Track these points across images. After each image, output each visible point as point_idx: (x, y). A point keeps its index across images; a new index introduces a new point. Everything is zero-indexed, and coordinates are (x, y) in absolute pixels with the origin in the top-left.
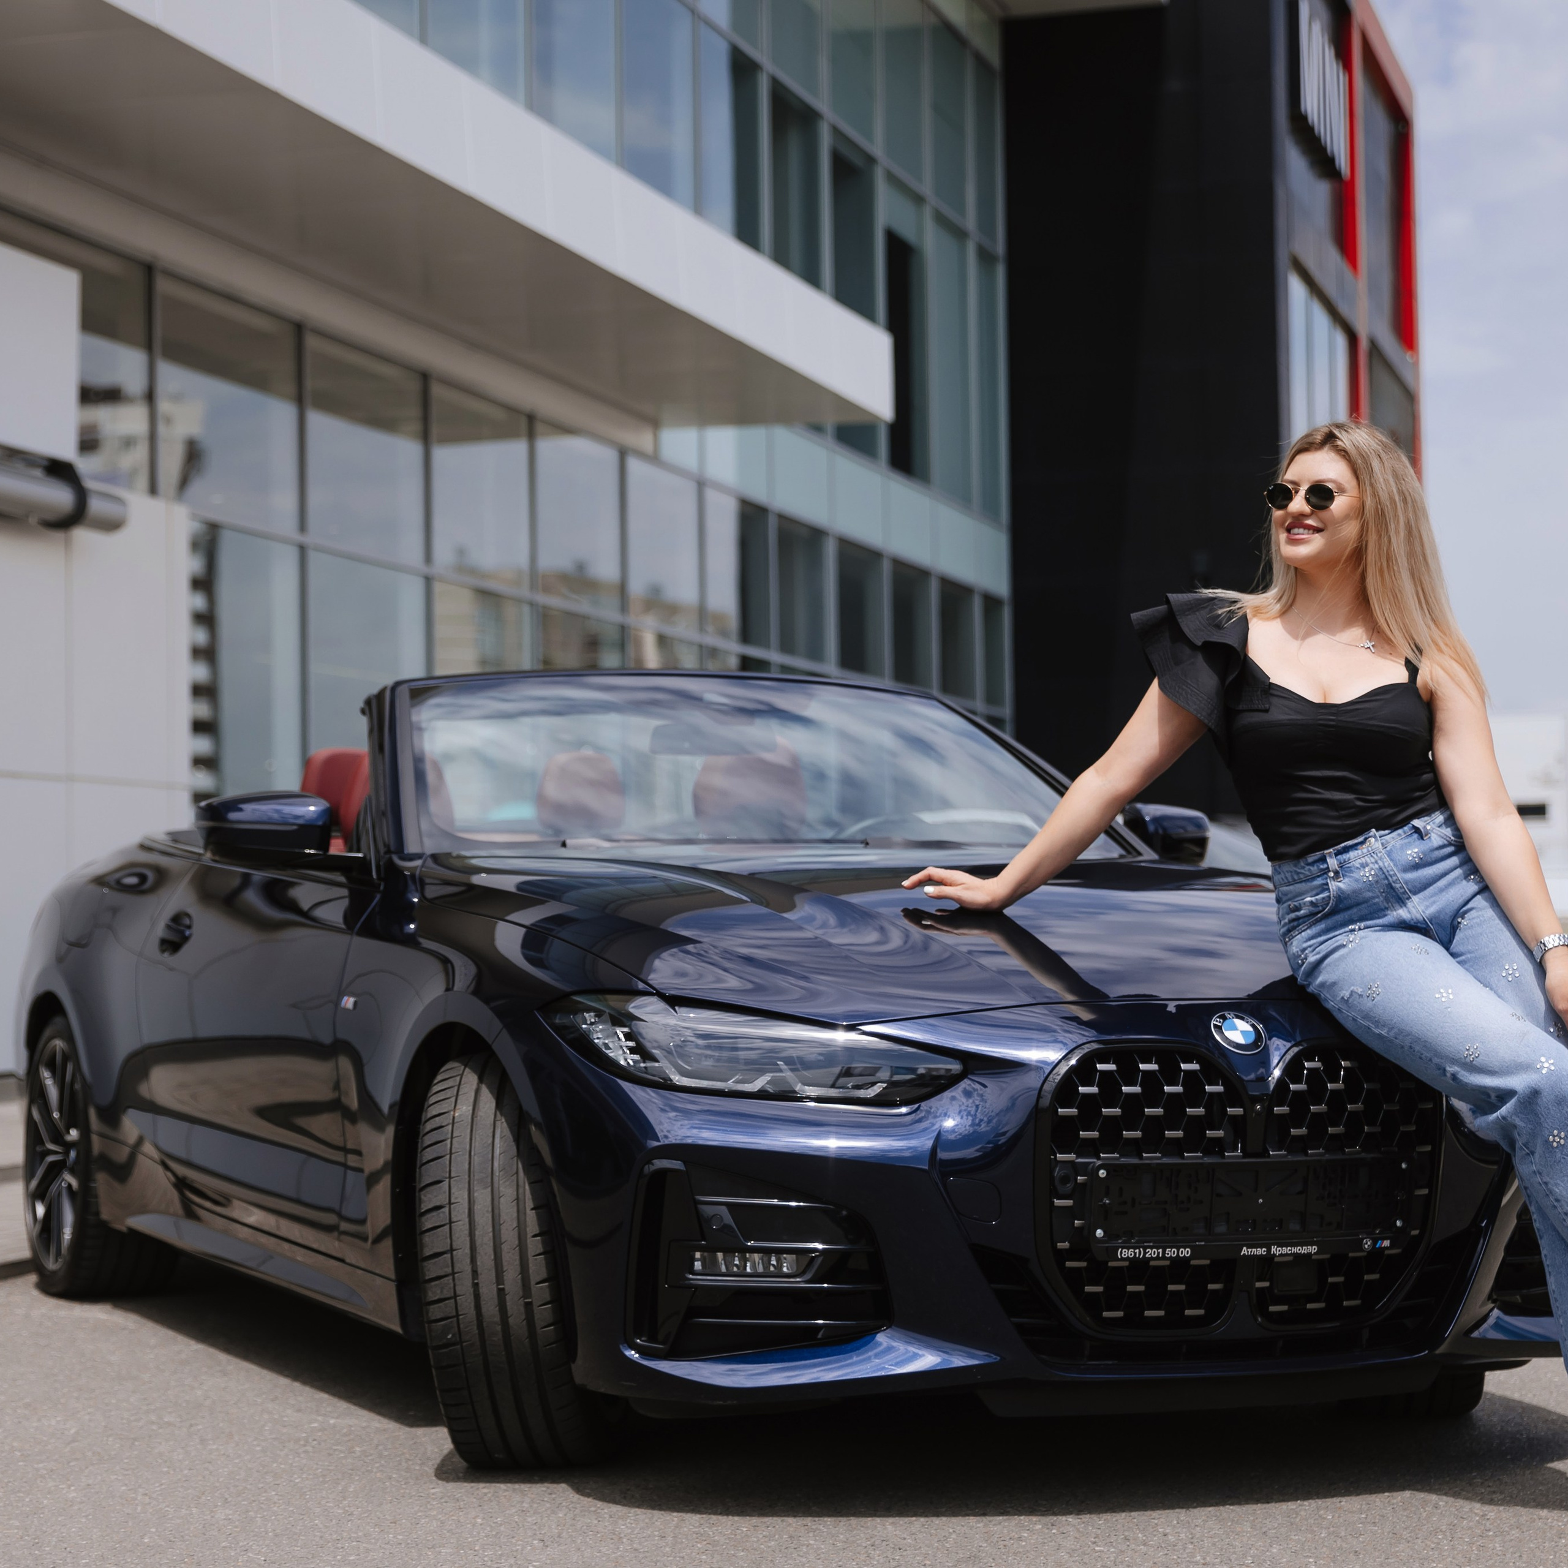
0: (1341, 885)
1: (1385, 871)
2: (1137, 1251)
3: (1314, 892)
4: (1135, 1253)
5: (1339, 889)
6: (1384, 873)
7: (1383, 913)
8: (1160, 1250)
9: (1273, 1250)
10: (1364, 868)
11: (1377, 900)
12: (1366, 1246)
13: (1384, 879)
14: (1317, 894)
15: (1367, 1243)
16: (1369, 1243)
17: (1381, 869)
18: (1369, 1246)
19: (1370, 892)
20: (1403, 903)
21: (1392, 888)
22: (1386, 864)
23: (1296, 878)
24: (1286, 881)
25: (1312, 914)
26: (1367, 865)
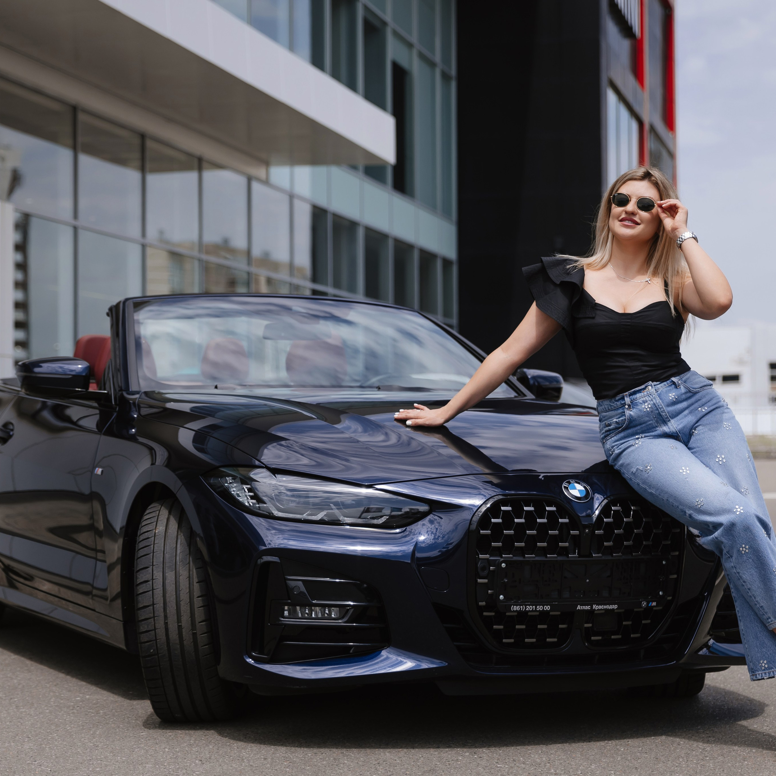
0: (631, 413)
1: (657, 405)
2: (522, 607)
3: (618, 417)
4: (521, 608)
5: (630, 415)
6: (656, 407)
7: (655, 429)
8: (534, 607)
9: (594, 607)
10: (645, 403)
11: (651, 422)
12: (644, 605)
13: (656, 410)
14: (619, 418)
15: (644, 604)
16: (645, 604)
17: (654, 404)
18: (645, 605)
19: (647, 417)
20: (666, 423)
21: (660, 415)
22: (657, 401)
23: (610, 408)
24: (605, 410)
25: (616, 428)
26: (647, 402)
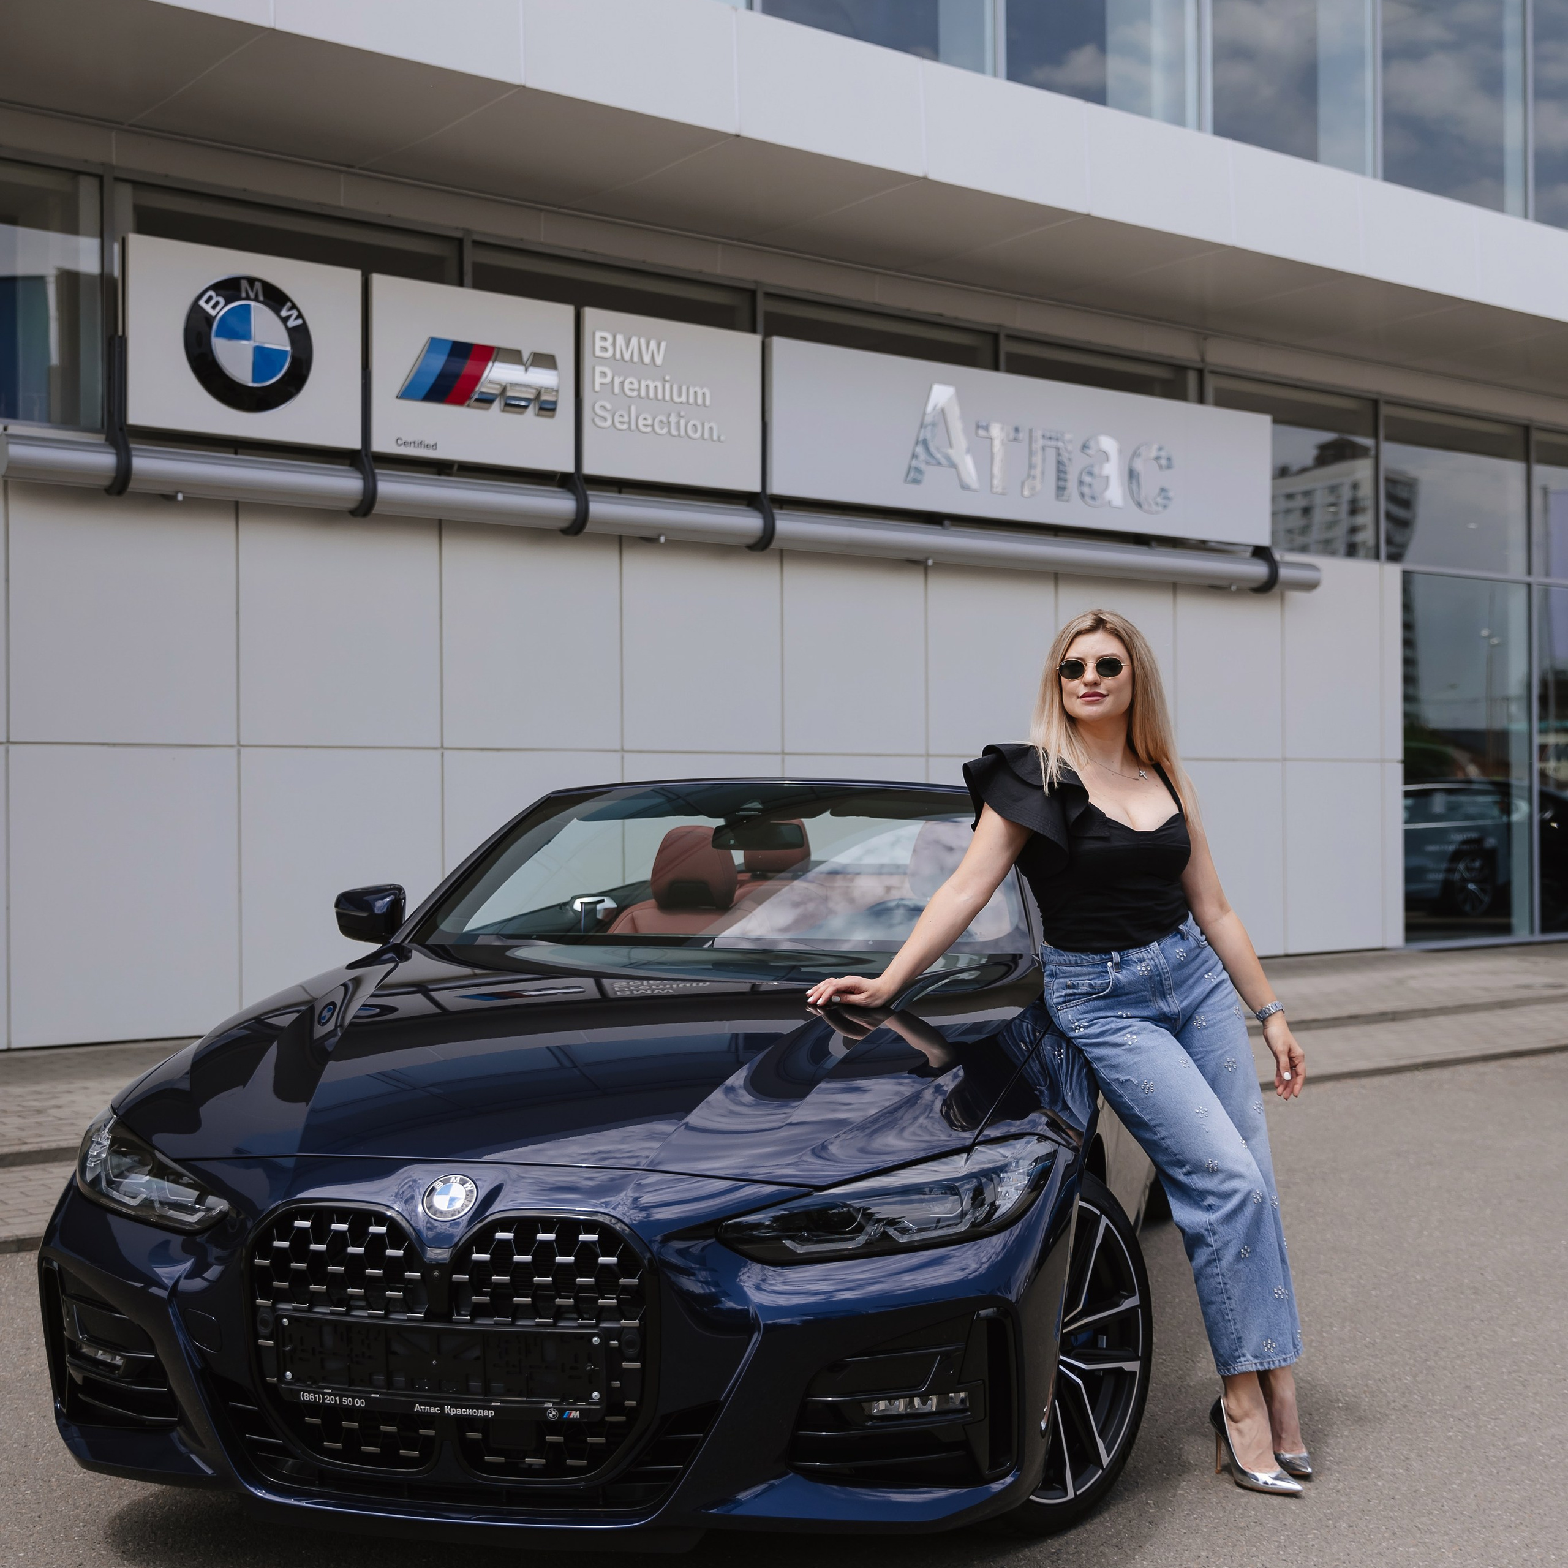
0: (1118, 975)
1: (1160, 968)
2: (317, 1396)
3: (1091, 977)
4: (315, 1398)
5: (1117, 979)
6: (1158, 970)
7: (1146, 1004)
8: (337, 1398)
9: (446, 1410)
10: (1141, 962)
11: (1146, 993)
12: (551, 1416)
13: (1157, 976)
14: (1094, 979)
15: (551, 1413)
16: (554, 1413)
17: (1156, 965)
18: (554, 1416)
19: (1142, 985)
20: (1165, 997)
21: (1162, 984)
22: (1161, 962)
23: (1079, 962)
24: (1068, 962)
25: (1088, 994)
26: (1144, 960)
